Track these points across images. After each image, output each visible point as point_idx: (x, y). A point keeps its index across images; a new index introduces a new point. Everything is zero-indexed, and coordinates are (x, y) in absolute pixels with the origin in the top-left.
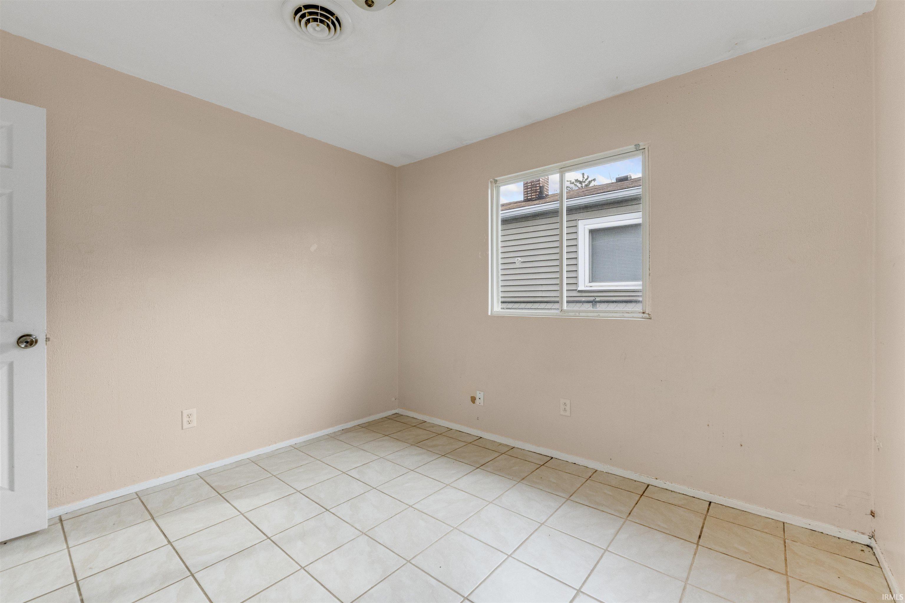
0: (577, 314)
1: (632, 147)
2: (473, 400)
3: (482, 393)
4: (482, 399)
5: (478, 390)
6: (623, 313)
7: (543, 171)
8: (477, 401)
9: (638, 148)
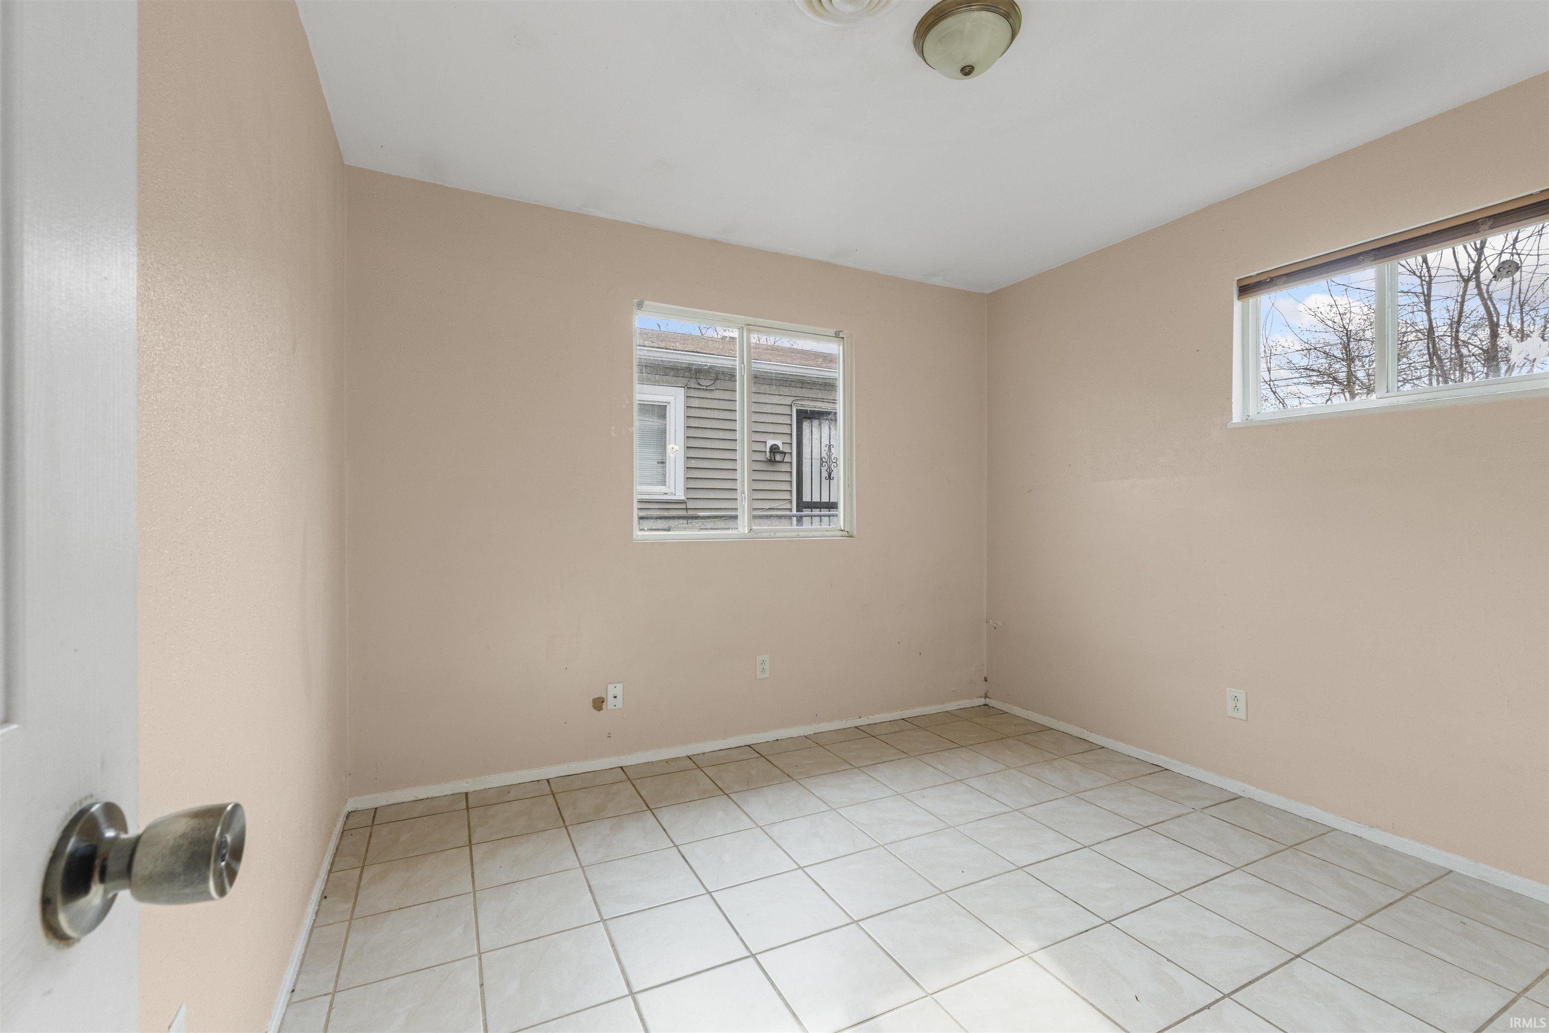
0: (773, 534)
1: (831, 332)
2: (599, 703)
3: (620, 686)
4: (620, 697)
5: (611, 683)
6: (823, 531)
7: (724, 319)
8: (610, 703)
9: (837, 335)
